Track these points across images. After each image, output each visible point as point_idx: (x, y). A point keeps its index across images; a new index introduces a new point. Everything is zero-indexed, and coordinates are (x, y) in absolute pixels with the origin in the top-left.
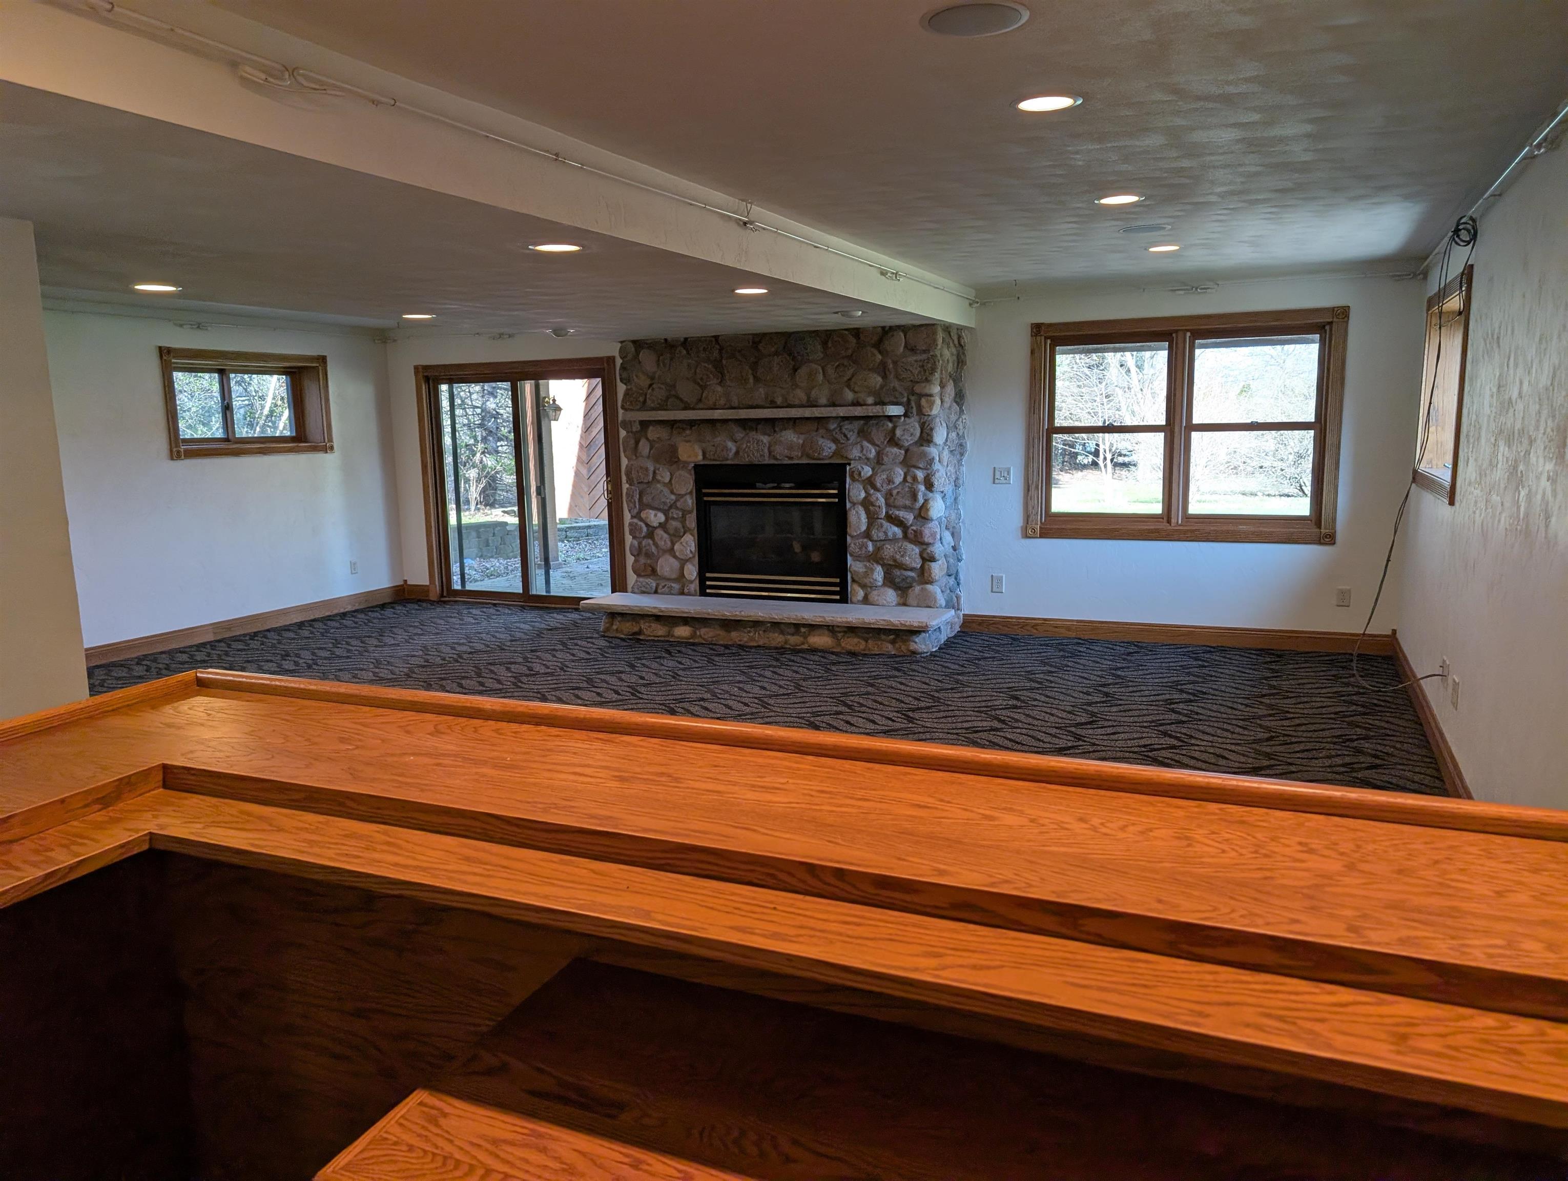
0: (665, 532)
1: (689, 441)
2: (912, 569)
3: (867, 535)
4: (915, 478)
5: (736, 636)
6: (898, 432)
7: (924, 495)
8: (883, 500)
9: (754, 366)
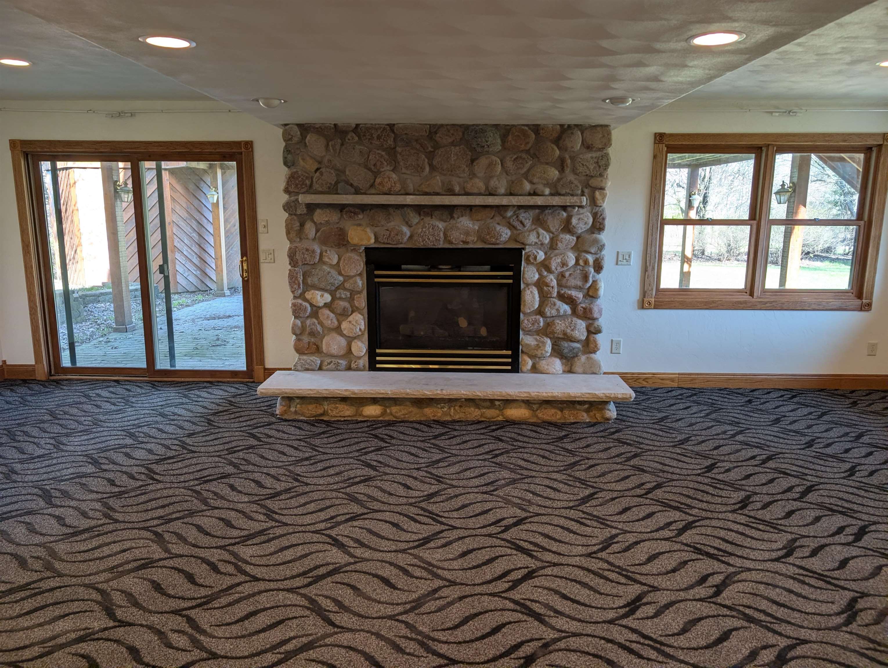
0: (330, 311)
1: (360, 225)
2: (578, 341)
3: (540, 312)
4: (586, 262)
5: (429, 412)
6: (574, 221)
7: (593, 276)
8: (555, 281)
9: (430, 156)
